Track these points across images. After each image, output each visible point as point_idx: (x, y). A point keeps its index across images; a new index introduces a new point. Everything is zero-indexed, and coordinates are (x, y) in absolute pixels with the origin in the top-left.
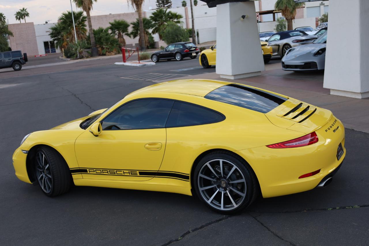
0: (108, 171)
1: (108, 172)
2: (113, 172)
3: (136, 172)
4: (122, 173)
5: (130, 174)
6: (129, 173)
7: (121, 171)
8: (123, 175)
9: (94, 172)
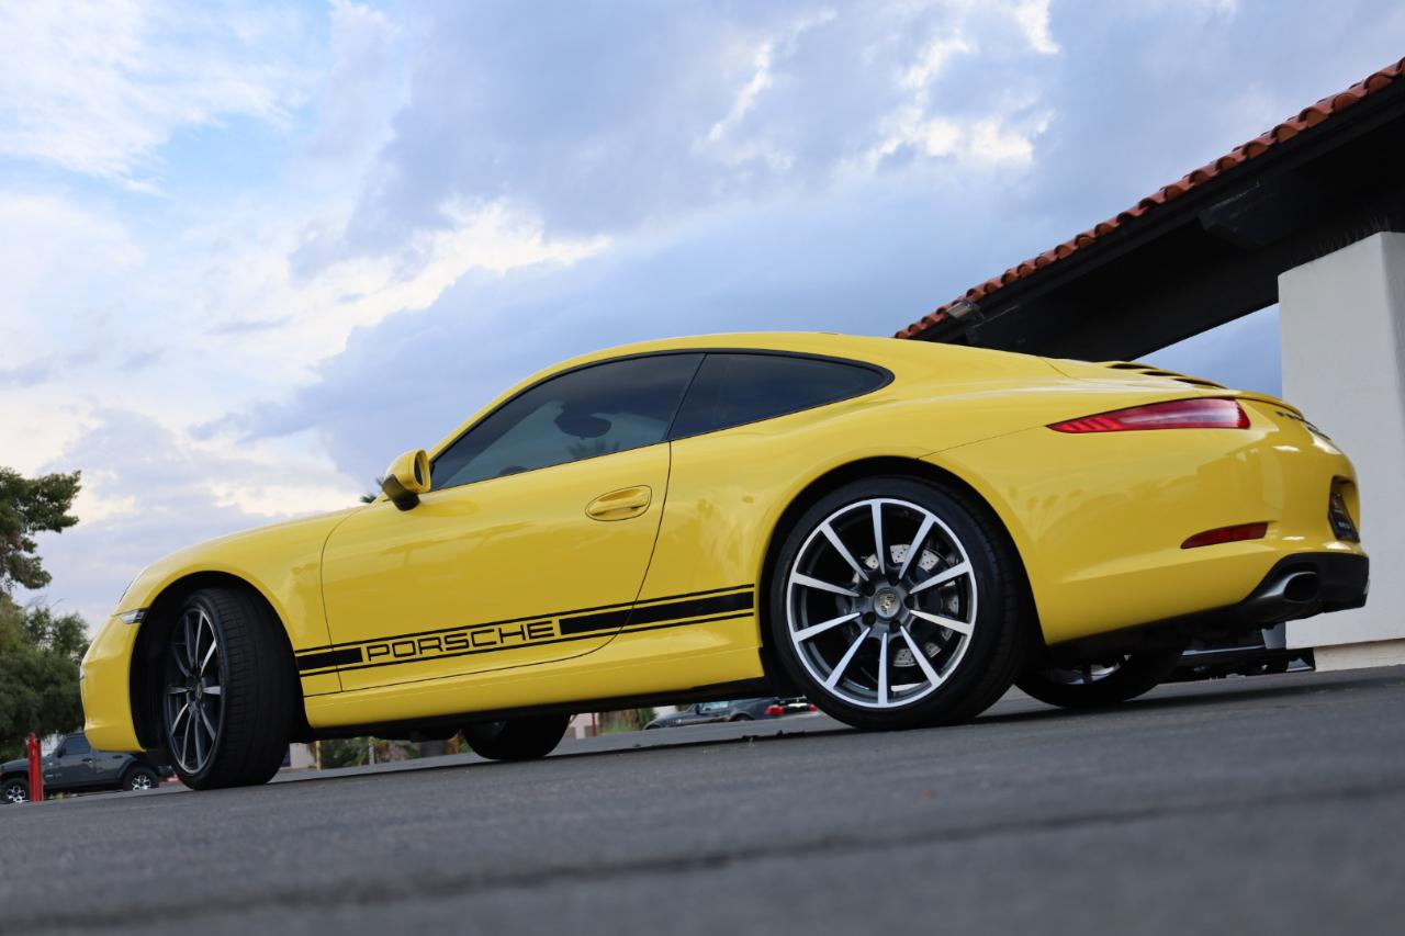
0: (443, 640)
1: (439, 647)
2: (457, 642)
3: (550, 622)
4: (494, 636)
5: (524, 639)
6: (522, 633)
7: (493, 631)
8: (499, 645)
9: (388, 652)
